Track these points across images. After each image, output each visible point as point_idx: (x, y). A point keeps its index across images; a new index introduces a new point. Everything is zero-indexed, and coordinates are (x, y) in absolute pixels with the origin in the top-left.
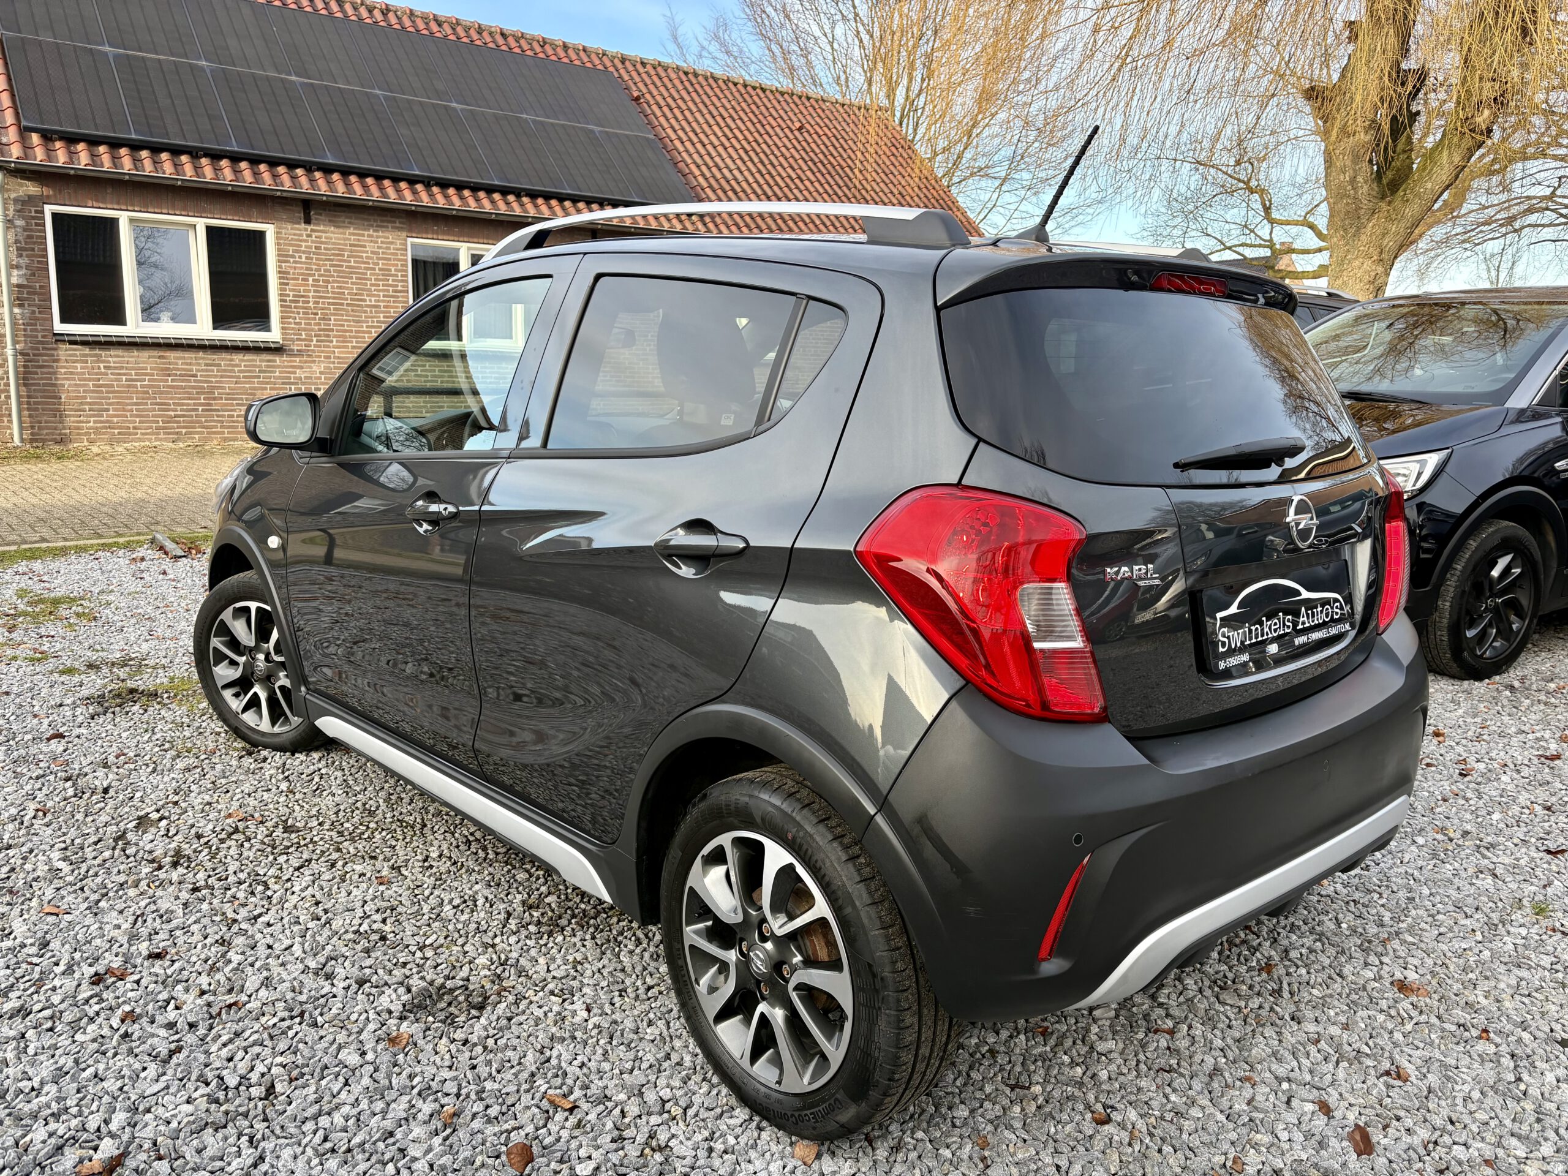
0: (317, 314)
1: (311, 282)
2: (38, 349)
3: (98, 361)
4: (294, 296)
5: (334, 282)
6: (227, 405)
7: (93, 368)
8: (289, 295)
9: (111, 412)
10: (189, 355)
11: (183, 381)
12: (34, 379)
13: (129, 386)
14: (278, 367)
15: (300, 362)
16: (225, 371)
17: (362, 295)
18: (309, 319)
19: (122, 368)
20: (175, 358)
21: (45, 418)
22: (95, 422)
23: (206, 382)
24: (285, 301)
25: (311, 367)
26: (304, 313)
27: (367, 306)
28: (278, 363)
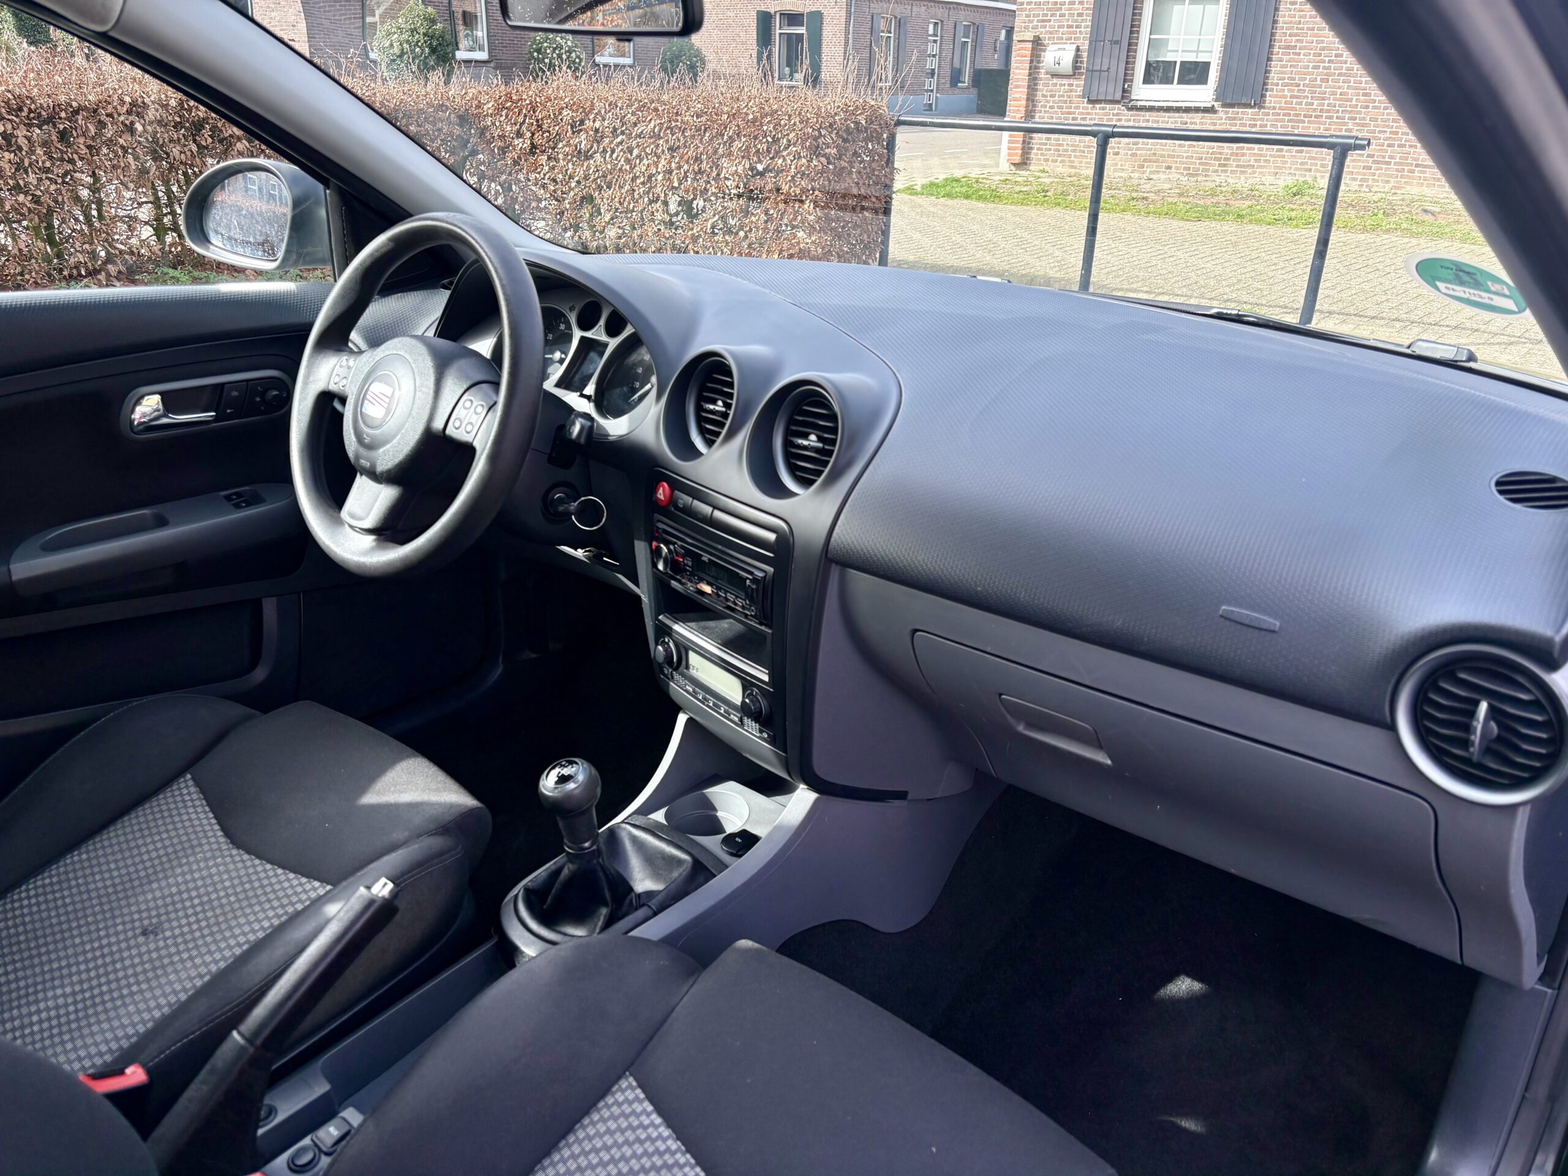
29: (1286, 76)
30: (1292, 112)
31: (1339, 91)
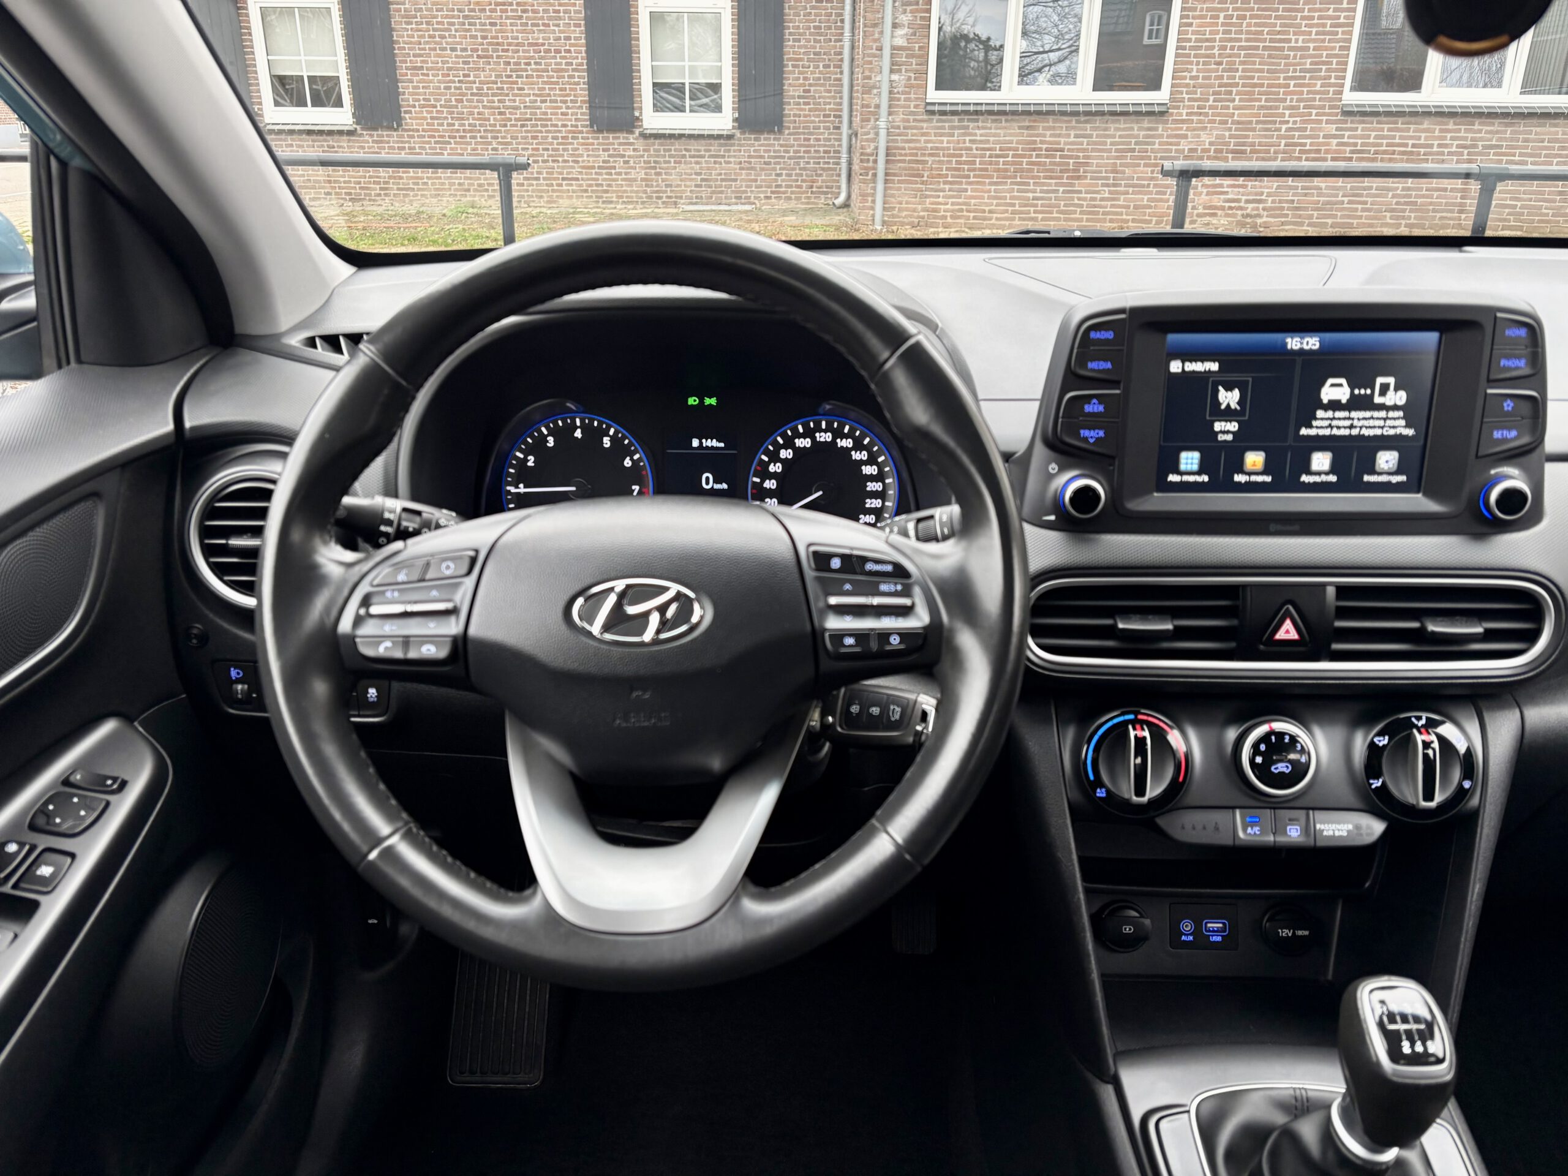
0: (1219, 63)
1: (1221, 20)
2: (908, 121)
3: (965, 135)
4: (1197, 40)
5: (1251, 17)
6: (1089, 185)
7: (958, 142)
8: (1190, 40)
9: (969, 193)
10: (1062, 125)
11: (1047, 157)
12: (901, 155)
13: (991, 163)
14: (1161, 136)
15: (1188, 129)
16: (1095, 143)
17: (1287, 33)
18: (1209, 71)
19: (988, 142)
20: (1044, 129)
21: (906, 199)
22: (953, 204)
23: (1071, 157)
24: (1184, 48)
25: (1199, 136)
26: (1204, 63)
27: (1290, 49)
28: (1160, 132)
29: (421, 98)
30: (436, 134)
31: (476, 110)
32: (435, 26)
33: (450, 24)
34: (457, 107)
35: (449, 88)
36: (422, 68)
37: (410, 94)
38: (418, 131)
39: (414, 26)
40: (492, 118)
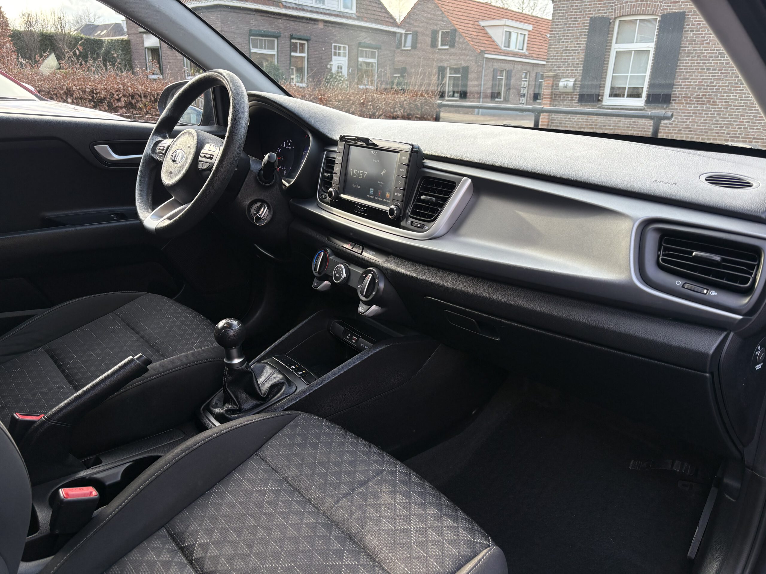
29: (684, 93)
32: (702, 58)
33: (710, 57)
34: (702, 98)
35: (701, 89)
36: (688, 79)
37: (678, 91)
38: (677, 109)
39: (690, 58)
40: (720, 104)
